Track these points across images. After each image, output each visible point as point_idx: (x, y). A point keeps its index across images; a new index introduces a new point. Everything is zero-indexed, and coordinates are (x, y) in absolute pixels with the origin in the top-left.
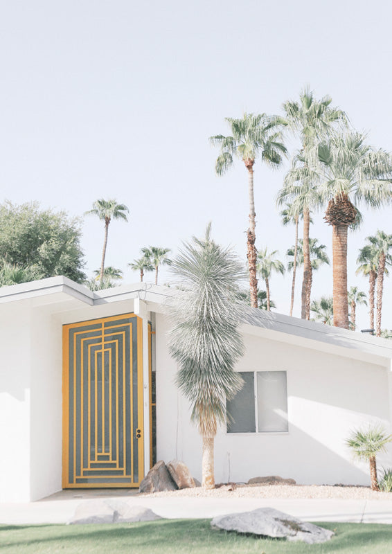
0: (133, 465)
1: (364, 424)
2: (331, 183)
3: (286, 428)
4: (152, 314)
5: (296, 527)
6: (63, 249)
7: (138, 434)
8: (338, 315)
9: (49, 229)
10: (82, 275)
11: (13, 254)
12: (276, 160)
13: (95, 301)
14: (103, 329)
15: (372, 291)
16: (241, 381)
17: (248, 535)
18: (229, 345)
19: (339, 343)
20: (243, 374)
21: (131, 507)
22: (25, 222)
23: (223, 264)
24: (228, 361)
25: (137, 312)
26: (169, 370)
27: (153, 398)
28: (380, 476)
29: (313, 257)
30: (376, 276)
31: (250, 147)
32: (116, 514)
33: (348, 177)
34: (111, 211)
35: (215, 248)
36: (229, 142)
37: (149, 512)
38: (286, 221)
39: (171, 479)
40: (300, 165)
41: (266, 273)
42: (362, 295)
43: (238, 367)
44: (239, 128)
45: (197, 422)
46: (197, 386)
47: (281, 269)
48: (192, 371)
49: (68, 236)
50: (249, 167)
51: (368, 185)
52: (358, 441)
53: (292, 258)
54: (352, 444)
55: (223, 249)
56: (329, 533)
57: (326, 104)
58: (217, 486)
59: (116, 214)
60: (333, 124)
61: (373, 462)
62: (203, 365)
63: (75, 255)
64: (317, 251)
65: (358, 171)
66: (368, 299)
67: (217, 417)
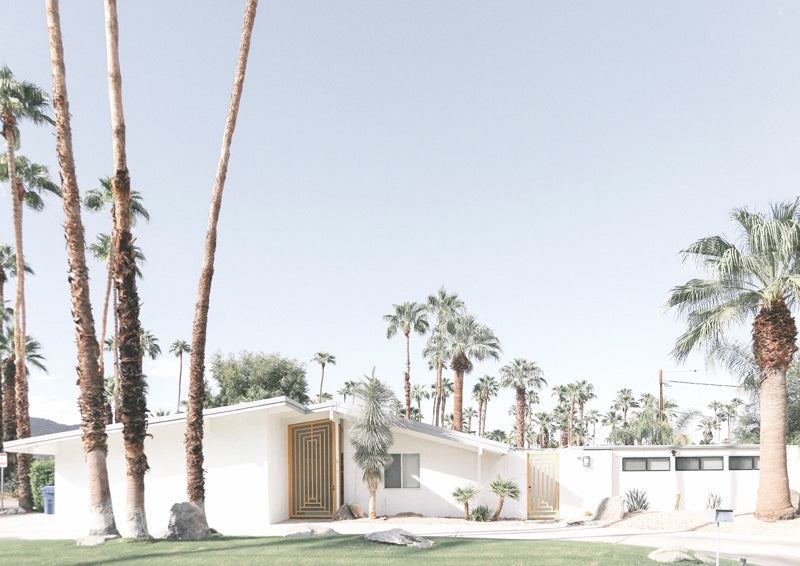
0: (330, 504)
1: (463, 483)
2: (454, 345)
3: (418, 486)
4: (342, 420)
5: (413, 539)
6: (295, 381)
7: (333, 489)
8: (457, 424)
9: (286, 369)
10: (307, 397)
11: (265, 383)
12: (423, 331)
13: (307, 411)
14: (312, 428)
15: (480, 410)
16: (392, 459)
17: (385, 543)
18: (384, 439)
19: (449, 438)
20: (394, 455)
21: (321, 528)
22: (272, 365)
23: (382, 391)
24: (384, 447)
25: (331, 418)
26: (350, 452)
27: (342, 468)
28: (470, 512)
29: (447, 390)
30: (482, 401)
31: (407, 323)
32: (313, 531)
33: (465, 342)
34: (325, 359)
35: (377, 382)
36: (395, 319)
37: (331, 530)
38: (431, 368)
39: (351, 513)
40: (437, 334)
41: (418, 399)
42: (475, 412)
43: (391, 451)
44: (400, 310)
45: (366, 483)
46: (366, 461)
47: (428, 396)
48: (363, 453)
49: (298, 374)
50: (407, 335)
51: (475, 347)
52: (459, 493)
53: (434, 390)
54: (455, 495)
55: (382, 382)
56: (431, 542)
57: (454, 298)
58: (378, 517)
59: (329, 361)
60: (457, 310)
61: (467, 505)
62: (370, 450)
63: (303, 385)
64: (449, 385)
65: (471, 338)
66: (478, 414)
67: (378, 480)
